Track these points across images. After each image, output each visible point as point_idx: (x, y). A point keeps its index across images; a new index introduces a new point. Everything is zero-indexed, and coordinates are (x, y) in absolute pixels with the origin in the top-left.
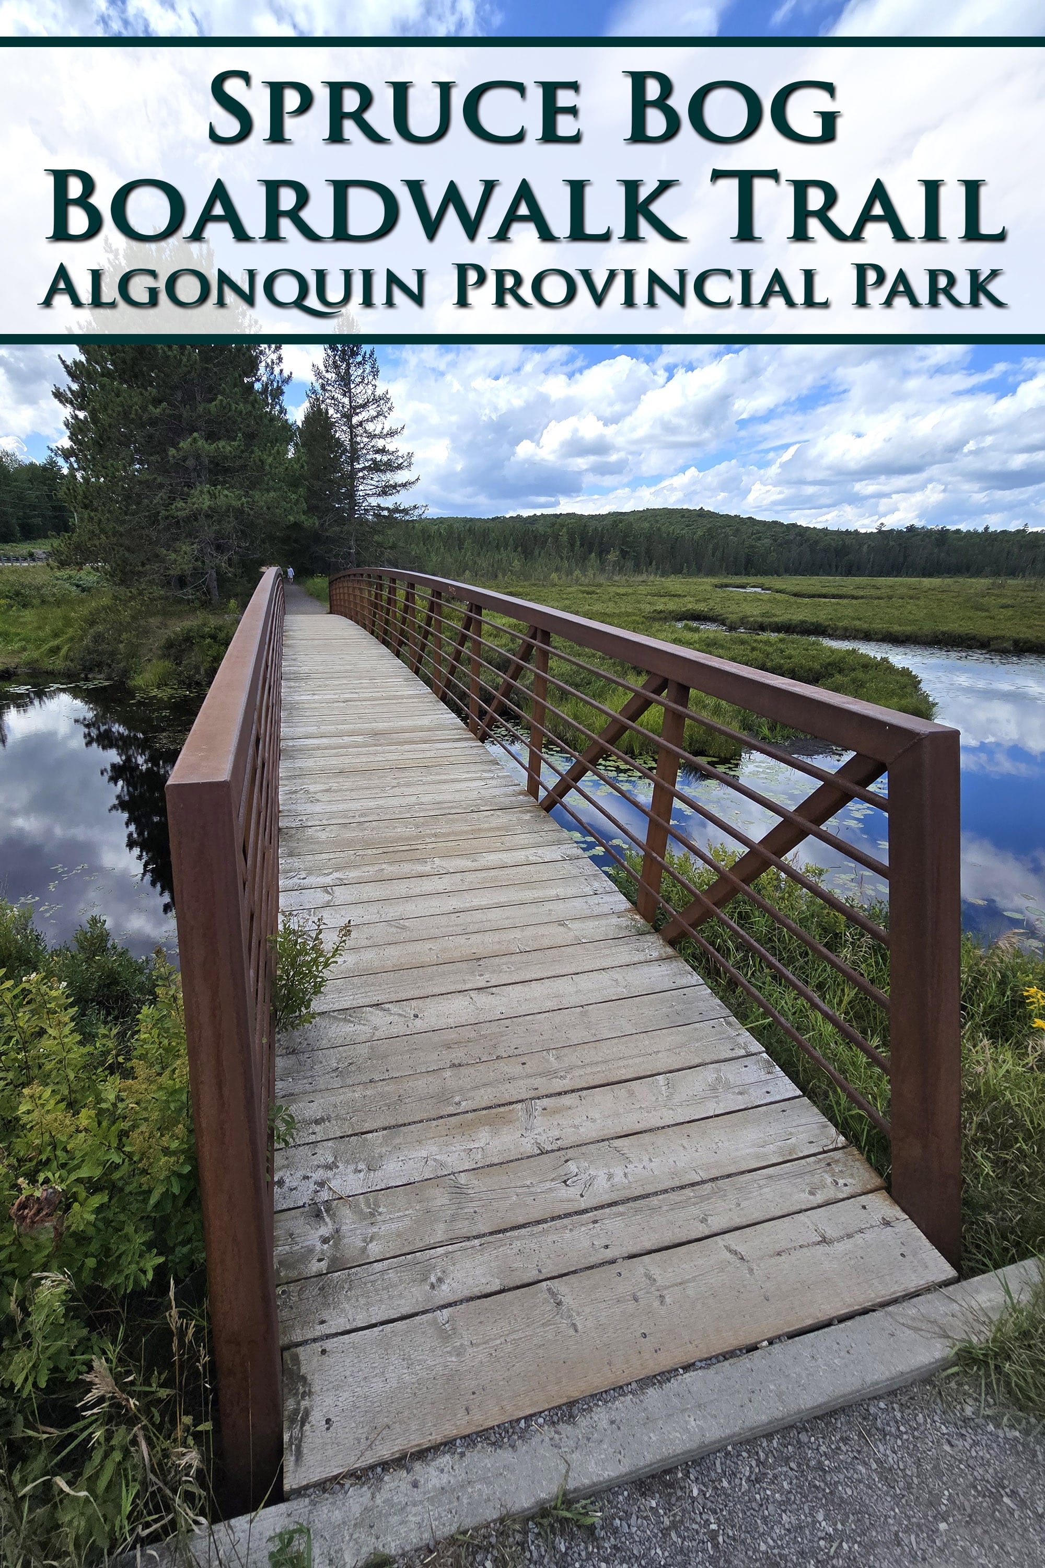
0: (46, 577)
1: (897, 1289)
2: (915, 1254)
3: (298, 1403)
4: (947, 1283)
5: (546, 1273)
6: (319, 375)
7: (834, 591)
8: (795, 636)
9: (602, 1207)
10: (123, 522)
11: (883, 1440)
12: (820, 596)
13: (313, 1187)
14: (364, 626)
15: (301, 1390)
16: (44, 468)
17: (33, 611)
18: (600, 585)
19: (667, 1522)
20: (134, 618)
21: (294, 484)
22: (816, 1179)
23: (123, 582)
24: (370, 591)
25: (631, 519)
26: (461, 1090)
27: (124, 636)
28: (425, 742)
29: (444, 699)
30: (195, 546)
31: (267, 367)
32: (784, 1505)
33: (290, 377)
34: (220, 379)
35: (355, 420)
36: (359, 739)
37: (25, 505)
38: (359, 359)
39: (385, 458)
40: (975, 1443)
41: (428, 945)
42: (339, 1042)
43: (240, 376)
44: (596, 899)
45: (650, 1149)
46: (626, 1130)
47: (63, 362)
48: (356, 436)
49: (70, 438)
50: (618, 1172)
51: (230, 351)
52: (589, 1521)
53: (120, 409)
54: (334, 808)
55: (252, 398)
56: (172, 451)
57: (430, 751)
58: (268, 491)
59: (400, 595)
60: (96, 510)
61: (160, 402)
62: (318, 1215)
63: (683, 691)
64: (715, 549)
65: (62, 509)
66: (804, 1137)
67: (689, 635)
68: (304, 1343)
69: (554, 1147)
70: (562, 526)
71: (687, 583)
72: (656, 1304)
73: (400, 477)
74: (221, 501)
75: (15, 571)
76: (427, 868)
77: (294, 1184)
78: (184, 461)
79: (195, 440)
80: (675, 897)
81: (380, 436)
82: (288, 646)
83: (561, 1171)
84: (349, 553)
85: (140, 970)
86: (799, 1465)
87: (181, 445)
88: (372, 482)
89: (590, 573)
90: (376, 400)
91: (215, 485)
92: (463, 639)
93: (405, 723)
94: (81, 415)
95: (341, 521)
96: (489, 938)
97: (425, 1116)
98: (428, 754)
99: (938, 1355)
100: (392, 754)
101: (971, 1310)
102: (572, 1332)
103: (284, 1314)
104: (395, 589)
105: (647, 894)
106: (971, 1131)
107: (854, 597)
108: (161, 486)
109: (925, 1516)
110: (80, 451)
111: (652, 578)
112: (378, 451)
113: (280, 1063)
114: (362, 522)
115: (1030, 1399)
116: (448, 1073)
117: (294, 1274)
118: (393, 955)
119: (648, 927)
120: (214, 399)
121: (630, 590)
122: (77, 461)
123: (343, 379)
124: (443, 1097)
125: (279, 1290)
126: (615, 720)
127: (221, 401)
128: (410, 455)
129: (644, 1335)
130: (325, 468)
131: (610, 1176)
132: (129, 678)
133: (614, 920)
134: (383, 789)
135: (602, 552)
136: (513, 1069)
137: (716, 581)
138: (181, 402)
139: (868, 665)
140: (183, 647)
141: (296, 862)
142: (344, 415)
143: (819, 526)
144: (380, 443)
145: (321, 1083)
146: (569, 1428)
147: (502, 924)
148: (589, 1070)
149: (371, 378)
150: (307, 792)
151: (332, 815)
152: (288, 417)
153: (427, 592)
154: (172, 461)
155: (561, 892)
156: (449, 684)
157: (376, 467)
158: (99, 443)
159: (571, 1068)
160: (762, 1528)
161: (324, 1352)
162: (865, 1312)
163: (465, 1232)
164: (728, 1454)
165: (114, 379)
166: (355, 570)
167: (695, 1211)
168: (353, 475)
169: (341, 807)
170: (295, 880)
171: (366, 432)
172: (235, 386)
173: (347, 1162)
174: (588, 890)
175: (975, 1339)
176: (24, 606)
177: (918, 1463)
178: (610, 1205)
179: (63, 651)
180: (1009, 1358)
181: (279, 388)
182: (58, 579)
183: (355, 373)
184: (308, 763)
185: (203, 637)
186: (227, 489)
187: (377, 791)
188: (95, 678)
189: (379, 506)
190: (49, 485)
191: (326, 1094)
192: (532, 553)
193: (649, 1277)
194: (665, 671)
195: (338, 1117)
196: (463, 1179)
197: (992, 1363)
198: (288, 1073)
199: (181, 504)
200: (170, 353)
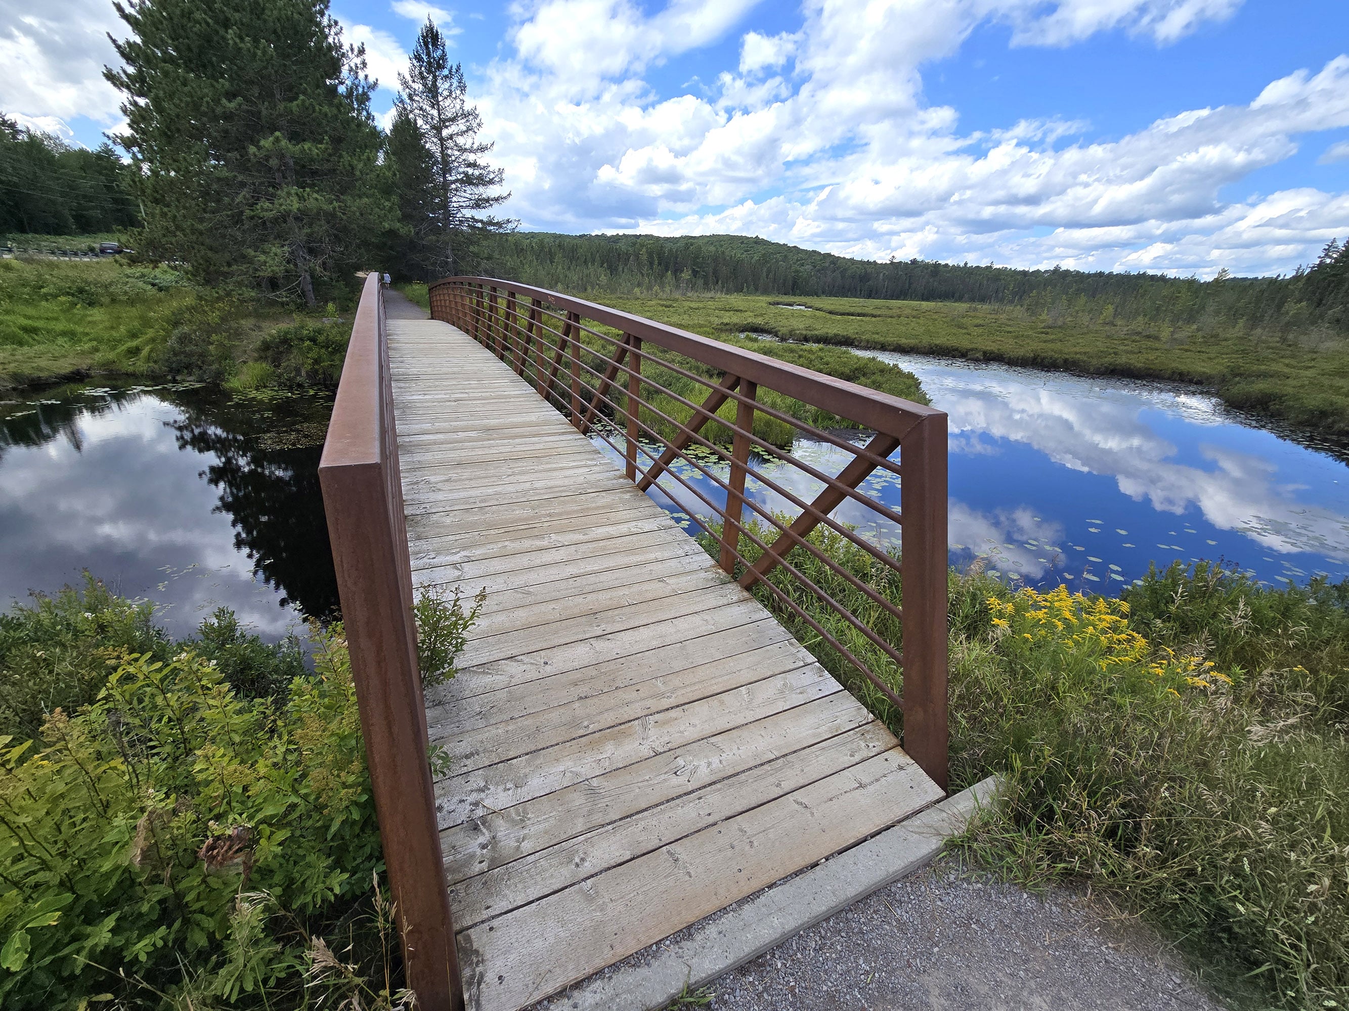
0: (112, 274)
1: (909, 810)
2: (919, 785)
3: (474, 970)
4: (938, 801)
5: (665, 840)
6: (405, 84)
7: (859, 310)
8: (830, 346)
9: (705, 787)
10: (201, 220)
11: (900, 907)
12: (848, 314)
13: (468, 808)
14: (467, 331)
15: (475, 960)
16: (98, 156)
17: (102, 310)
18: (676, 300)
19: (760, 988)
20: (223, 319)
21: (387, 190)
22: (854, 746)
23: (207, 282)
24: (471, 299)
25: (700, 242)
26: (588, 716)
27: (214, 337)
28: (534, 436)
29: (548, 397)
30: (286, 248)
31: (351, 70)
32: (837, 961)
33: (376, 84)
34: (301, 78)
35: (445, 133)
36: (473, 434)
37: (77, 196)
38: (446, 72)
39: (477, 172)
40: (956, 896)
41: (552, 605)
42: (481, 690)
43: (322, 77)
44: (688, 559)
45: (738, 741)
46: (720, 730)
47: (114, 41)
48: (447, 148)
49: (130, 125)
50: (715, 761)
51: (309, 48)
52: (705, 1000)
53: (189, 99)
54: (455, 495)
55: (336, 101)
56: (252, 149)
57: (539, 444)
58: (360, 197)
59: (502, 304)
60: (168, 206)
61: (235, 96)
62: (476, 828)
63: (752, 387)
64: (769, 272)
65: (124, 202)
66: (846, 718)
67: (750, 344)
68: (475, 925)
69: (666, 749)
70: (642, 246)
71: (748, 301)
72: (747, 848)
73: (492, 191)
74: (311, 204)
75: (75, 266)
76: (545, 543)
77: (452, 808)
78: (267, 160)
79: (277, 140)
80: (747, 555)
81: (471, 151)
82: (394, 349)
83: (672, 766)
84: (447, 263)
85: (273, 654)
86: (847, 933)
87: (262, 143)
88: (463, 194)
89: (667, 289)
90: (465, 115)
91: (304, 188)
92: (563, 345)
93: (515, 420)
94: (142, 102)
95: (437, 231)
96: (603, 596)
97: (560, 739)
98: (538, 447)
99: (934, 847)
100: (504, 447)
101: (954, 815)
102: (687, 878)
103: (454, 908)
104: (496, 297)
105: (728, 552)
106: (953, 701)
107: (875, 316)
108: (243, 185)
109: (925, 947)
110: (144, 140)
111: (718, 295)
112: (469, 165)
113: (429, 714)
114: (457, 232)
115: (989, 863)
116: (577, 705)
117: (459, 876)
118: (522, 616)
119: (729, 577)
120: (296, 99)
121: (701, 305)
122: (141, 151)
123: (430, 91)
124: (574, 723)
125: (449, 890)
126: (698, 412)
127: (303, 101)
128: (501, 171)
129: (740, 870)
130: (418, 178)
131: (709, 764)
132: (223, 380)
133: (703, 575)
134: (499, 477)
135: (677, 271)
136: (630, 695)
137: (770, 299)
138: (258, 98)
139: (884, 370)
140: (281, 349)
141: (423, 545)
142: (433, 127)
143: (848, 257)
144: (471, 157)
145: (468, 725)
146: (689, 943)
147: (611, 584)
148: (689, 689)
149: (458, 92)
150: (428, 482)
151: (453, 502)
152: (376, 123)
153: (527, 301)
154: (254, 160)
155: (659, 555)
156: (552, 385)
157: (468, 180)
158: (166, 134)
159: (675, 690)
160: (824, 977)
161: (491, 929)
162: (888, 828)
163: (600, 821)
164: (800, 936)
165: (179, 66)
166: (452, 278)
167: (772, 780)
168: (446, 186)
169: (463, 494)
170: (425, 560)
171: (456, 145)
172: (318, 87)
173: (497, 784)
174: (681, 552)
175: (956, 833)
176: (91, 304)
177: (922, 916)
178: (710, 785)
179: (145, 352)
180: (976, 840)
181: (364, 93)
182: (128, 277)
183: (443, 86)
184: (428, 457)
185: (302, 340)
186: (317, 192)
187: (495, 479)
188: (184, 381)
189: (473, 218)
190: (107, 175)
191: (472, 734)
192: (616, 269)
193: (741, 830)
194: (736, 370)
195: (485, 751)
196: (595, 783)
197: (966, 845)
198: (437, 721)
199: (267, 205)
200: (242, 45)
